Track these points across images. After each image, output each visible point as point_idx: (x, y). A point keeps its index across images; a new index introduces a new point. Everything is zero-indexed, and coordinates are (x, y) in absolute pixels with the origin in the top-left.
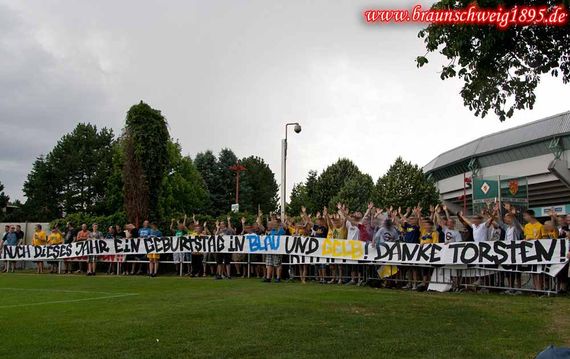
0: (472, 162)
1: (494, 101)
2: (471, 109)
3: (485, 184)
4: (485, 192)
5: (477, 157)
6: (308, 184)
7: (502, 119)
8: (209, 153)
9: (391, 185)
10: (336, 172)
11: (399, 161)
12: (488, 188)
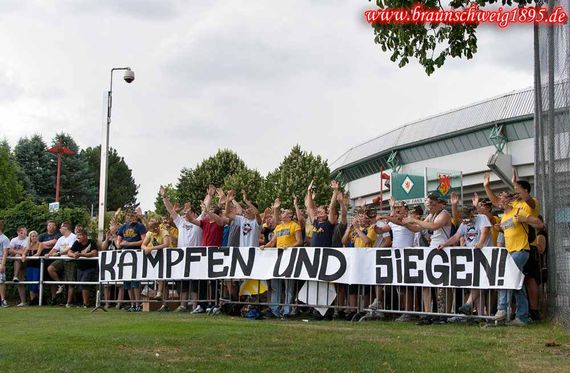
0: (393, 156)
1: (419, 46)
2: (384, 49)
3: (408, 180)
4: (408, 191)
5: (398, 151)
6: (179, 186)
7: (430, 70)
8: (37, 139)
9: (285, 183)
10: (215, 167)
11: (297, 151)
12: (411, 184)
